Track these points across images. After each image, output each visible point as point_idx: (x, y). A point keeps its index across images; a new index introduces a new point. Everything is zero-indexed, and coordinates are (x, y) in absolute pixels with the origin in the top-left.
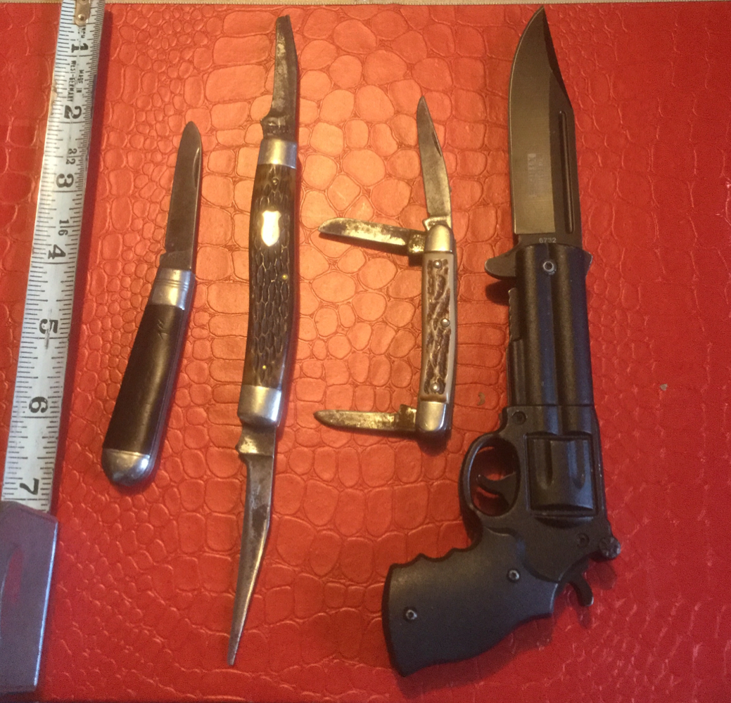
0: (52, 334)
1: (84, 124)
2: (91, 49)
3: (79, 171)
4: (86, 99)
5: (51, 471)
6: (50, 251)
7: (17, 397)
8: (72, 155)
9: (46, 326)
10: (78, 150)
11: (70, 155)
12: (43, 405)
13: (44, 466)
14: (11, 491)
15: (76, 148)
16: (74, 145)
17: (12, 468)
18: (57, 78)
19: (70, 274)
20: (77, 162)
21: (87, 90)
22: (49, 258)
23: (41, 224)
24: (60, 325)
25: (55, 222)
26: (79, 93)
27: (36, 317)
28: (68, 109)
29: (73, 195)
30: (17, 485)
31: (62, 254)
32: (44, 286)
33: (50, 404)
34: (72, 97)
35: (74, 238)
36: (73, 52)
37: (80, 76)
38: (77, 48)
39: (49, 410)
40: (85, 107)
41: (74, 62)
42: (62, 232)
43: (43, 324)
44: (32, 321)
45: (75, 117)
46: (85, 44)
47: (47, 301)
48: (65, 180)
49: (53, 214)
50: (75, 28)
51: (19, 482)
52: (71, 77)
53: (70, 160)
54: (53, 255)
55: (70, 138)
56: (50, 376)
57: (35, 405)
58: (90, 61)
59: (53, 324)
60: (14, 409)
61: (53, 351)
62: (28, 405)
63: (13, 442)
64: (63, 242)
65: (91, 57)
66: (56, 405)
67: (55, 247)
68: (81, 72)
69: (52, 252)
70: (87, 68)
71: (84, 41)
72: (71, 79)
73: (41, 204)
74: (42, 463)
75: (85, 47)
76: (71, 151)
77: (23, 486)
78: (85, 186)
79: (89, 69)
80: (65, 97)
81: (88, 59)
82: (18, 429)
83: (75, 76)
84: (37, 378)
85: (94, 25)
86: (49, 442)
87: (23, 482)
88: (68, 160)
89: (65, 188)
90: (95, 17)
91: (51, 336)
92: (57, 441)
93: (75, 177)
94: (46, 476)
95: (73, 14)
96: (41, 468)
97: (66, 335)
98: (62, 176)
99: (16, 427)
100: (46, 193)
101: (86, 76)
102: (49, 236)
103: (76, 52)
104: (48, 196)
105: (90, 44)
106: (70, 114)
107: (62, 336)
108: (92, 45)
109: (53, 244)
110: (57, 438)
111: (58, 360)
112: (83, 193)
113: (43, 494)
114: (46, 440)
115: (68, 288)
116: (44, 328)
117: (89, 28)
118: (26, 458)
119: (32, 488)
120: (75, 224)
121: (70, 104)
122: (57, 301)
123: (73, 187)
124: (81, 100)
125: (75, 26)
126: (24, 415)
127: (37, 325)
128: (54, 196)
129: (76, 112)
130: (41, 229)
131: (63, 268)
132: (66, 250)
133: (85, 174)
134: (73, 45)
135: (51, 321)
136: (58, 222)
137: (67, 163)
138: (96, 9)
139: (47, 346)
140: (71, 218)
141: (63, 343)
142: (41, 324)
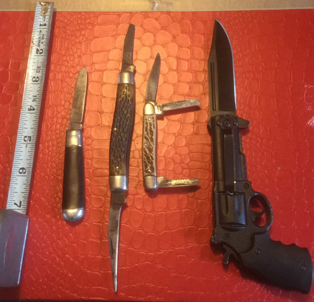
0: (29, 142)
1: (44, 56)
2: (48, 26)
3: (41, 76)
4: (45, 46)
5: (27, 198)
6: (29, 108)
7: (14, 167)
8: (39, 69)
9: (26, 139)
10: (41, 67)
11: (38, 69)
12: (24, 171)
13: (24, 196)
14: (10, 206)
15: (40, 66)
16: (40, 65)
17: (11, 196)
18: (34, 37)
19: (36, 118)
20: (41, 72)
21: (45, 43)
22: (28, 111)
23: (26, 97)
24: (32, 139)
25: (31, 96)
26: (42, 44)
27: (22, 135)
28: (38, 50)
29: (39, 85)
30: (13, 204)
31: (34, 109)
32: (26, 122)
33: (27, 171)
34: (39, 45)
35: (39, 103)
36: (40, 27)
37: (43, 37)
38: (42, 25)
39: (27, 173)
40: (44, 49)
41: (41, 31)
42: (34, 101)
43: (25, 138)
44: (21, 137)
45: (41, 53)
46: (45, 24)
47: (27, 128)
48: (36, 79)
49: (30, 93)
50: (41, 17)
51: (14, 202)
52: (39, 37)
53: (38, 71)
54: (30, 110)
55: (38, 62)
56: (27, 159)
57: (21, 171)
58: (47, 31)
59: (29, 138)
60: (12, 172)
61: (29, 149)
62: (18, 170)
63: (12, 186)
64: (34, 104)
65: (47, 29)
66: (29, 171)
67: (31, 106)
68: (43, 35)
69: (30, 108)
70: (45, 33)
71: (45, 22)
72: (39, 38)
73: (26, 89)
74: (23, 195)
75: (45, 25)
76: (38, 67)
77: (15, 204)
78: (43, 82)
79: (47, 34)
80: (36, 45)
81: (46, 30)
82: (14, 181)
83: (41, 37)
84: (22, 160)
85: (49, 16)
86: (26, 186)
87: (15, 202)
88: (37, 71)
89: (35, 83)
90: (49, 13)
91: (28, 143)
92: (29, 186)
93: (40, 78)
94: (25, 200)
95: (40, 11)
96: (23, 197)
97: (34, 143)
98: (34, 77)
99: (13, 179)
100: (28, 84)
101: (45, 37)
102: (28, 102)
103: (41, 26)
104: (29, 85)
105: (47, 24)
106: (38, 52)
107: (33, 143)
108: (48, 24)
109: (30, 105)
110: (29, 185)
111: (31, 153)
112: (43, 84)
113: (23, 207)
114: (25, 185)
115: (36, 123)
116: (26, 140)
117: (47, 17)
118: (17, 192)
119: (19, 205)
120: (39, 97)
121: (38, 48)
122: (31, 128)
123: (39, 82)
124: (43, 46)
125: (41, 16)
126: (16, 175)
127: (23, 139)
128: (31, 85)
129: (41, 51)
130: (25, 99)
131: (34, 115)
132: (35, 108)
133: (44, 76)
134: (40, 24)
135: (29, 137)
136: (32, 96)
137: (37, 72)
138: (50, 9)
139: (26, 147)
140: (38, 95)
141: (33, 145)
142: (24, 138)
